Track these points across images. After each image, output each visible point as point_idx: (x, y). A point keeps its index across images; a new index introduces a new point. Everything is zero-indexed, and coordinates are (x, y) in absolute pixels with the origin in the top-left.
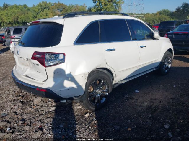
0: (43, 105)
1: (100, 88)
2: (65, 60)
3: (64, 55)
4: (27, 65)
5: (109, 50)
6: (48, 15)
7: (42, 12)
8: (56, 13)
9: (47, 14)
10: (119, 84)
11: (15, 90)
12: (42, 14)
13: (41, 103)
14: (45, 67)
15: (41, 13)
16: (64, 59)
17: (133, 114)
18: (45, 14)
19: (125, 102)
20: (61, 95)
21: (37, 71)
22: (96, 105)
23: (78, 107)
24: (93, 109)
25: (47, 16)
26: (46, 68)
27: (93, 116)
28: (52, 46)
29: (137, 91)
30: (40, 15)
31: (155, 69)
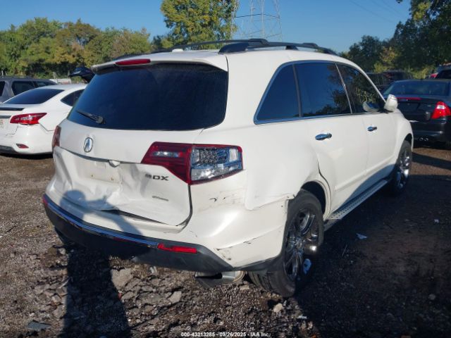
0: (144, 289)
1: (302, 235)
2: (242, 165)
3: (239, 149)
4: (112, 179)
5: (321, 138)
6: (50, 50)
7: (33, 44)
8: (73, 48)
9: (47, 48)
10: (333, 222)
11: (35, 249)
12: (34, 49)
13: (135, 283)
14: (190, 182)
15: (31, 45)
16: (240, 161)
17: (388, 295)
18: (42, 49)
19: (351, 265)
20: (230, 259)
21: (154, 197)
22: (296, 280)
23: (242, 288)
24: (292, 290)
25: (49, 53)
26: (192, 186)
27: (293, 308)
28: (206, 126)
29: (362, 237)
30: (28, 52)
31: (386, 182)
